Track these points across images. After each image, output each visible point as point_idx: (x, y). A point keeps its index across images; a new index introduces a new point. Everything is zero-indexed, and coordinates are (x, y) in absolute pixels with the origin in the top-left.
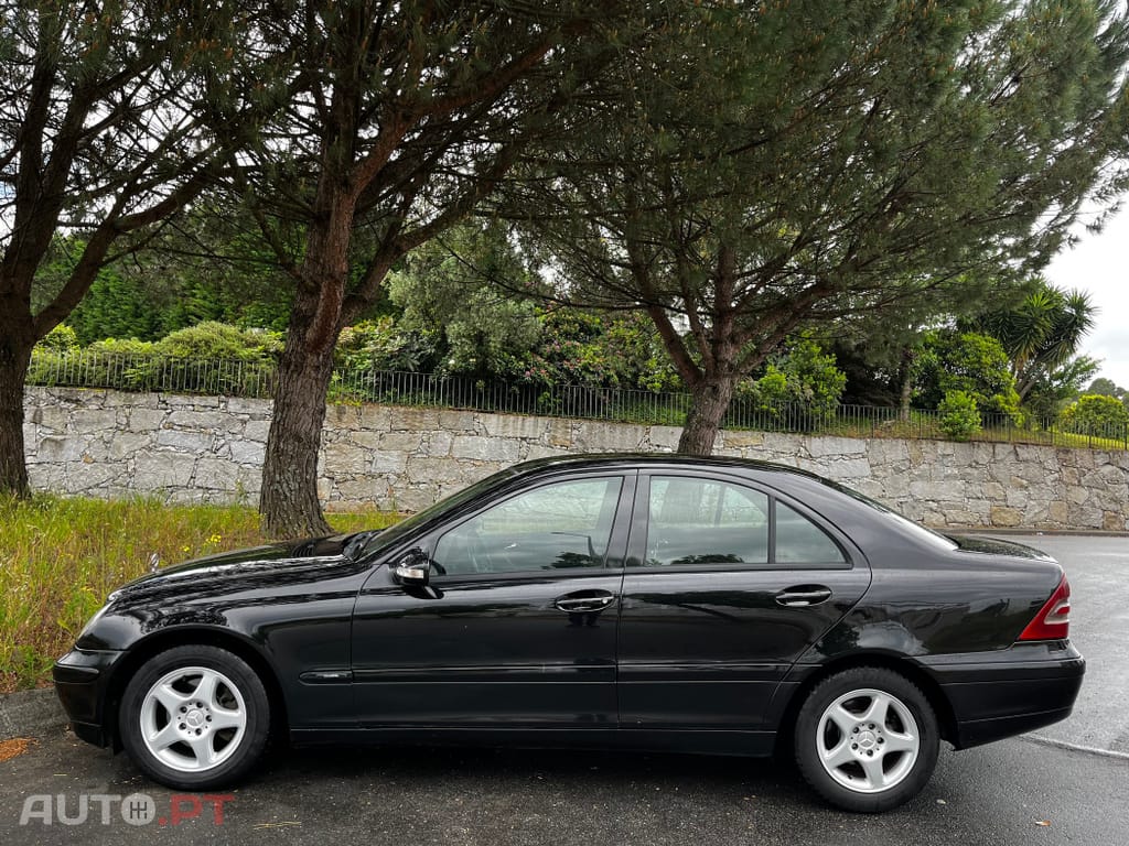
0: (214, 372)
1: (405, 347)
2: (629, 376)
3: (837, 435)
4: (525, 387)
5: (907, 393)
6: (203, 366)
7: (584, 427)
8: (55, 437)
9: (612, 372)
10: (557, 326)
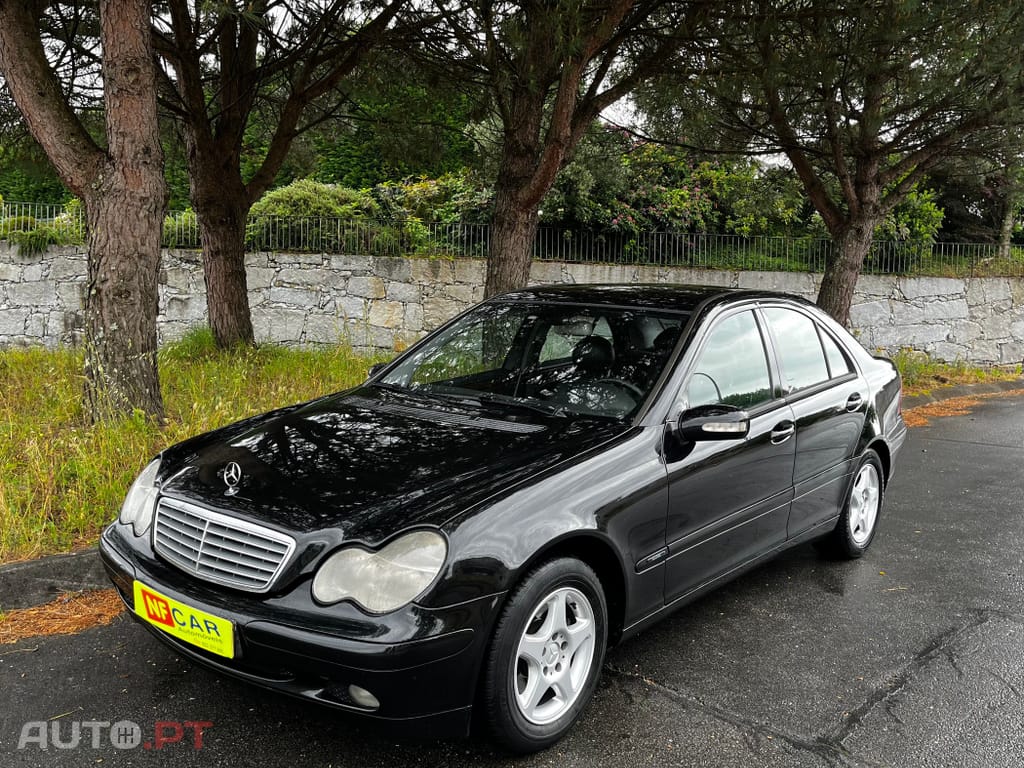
0: (315, 230)
3: (933, 276)
4: (612, 235)
5: (1008, 228)
6: (305, 225)
7: (671, 275)
8: (180, 297)
9: (699, 217)
10: (642, 170)
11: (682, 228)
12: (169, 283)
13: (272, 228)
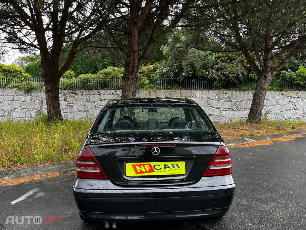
0: (112, 82)
1: (169, 70)
2: (246, 74)
4: (209, 80)
6: (109, 81)
7: (230, 93)
8: (70, 104)
9: (239, 73)
10: (219, 58)
11: (233, 77)
12: (67, 100)
13: (99, 82)
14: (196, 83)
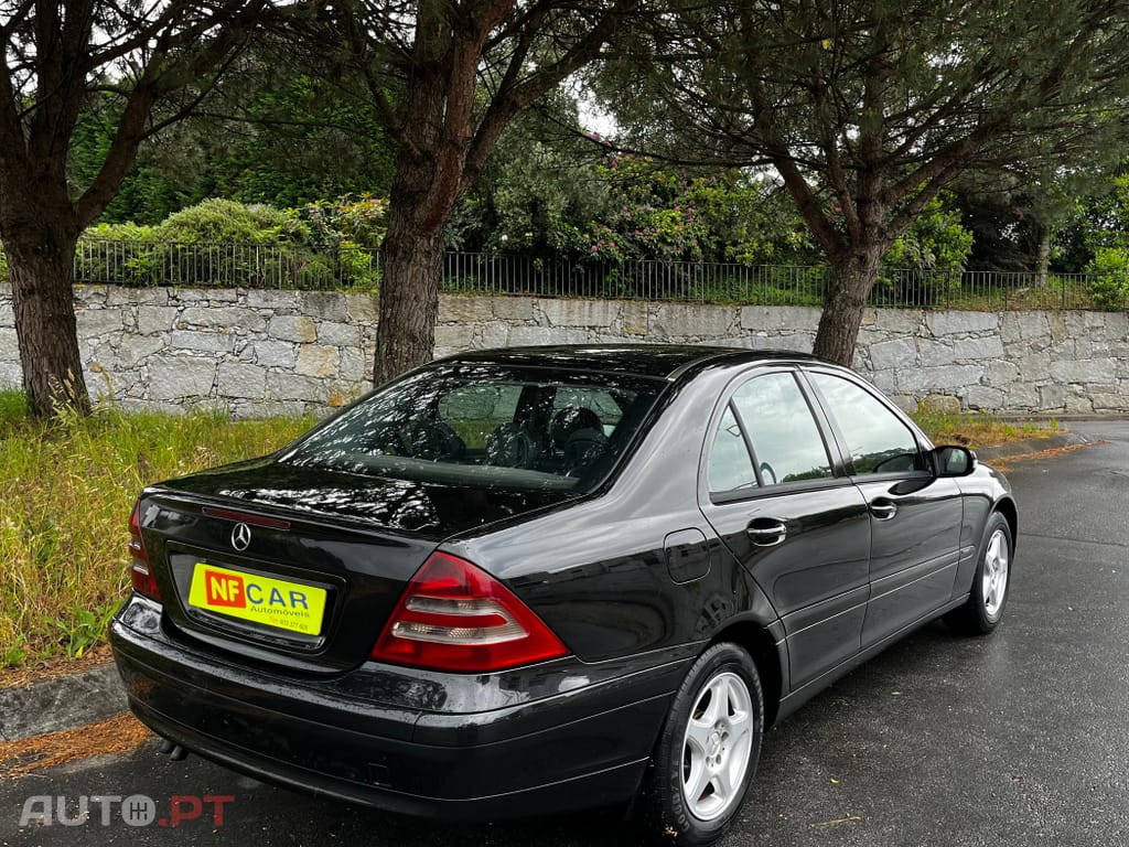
0: (227, 258)
2: (714, 247)
3: (963, 309)
4: (592, 265)
5: (1045, 254)
6: (215, 253)
7: (662, 310)
9: (694, 243)
10: (625, 188)
11: (673, 256)
13: (174, 257)
14: (545, 273)
